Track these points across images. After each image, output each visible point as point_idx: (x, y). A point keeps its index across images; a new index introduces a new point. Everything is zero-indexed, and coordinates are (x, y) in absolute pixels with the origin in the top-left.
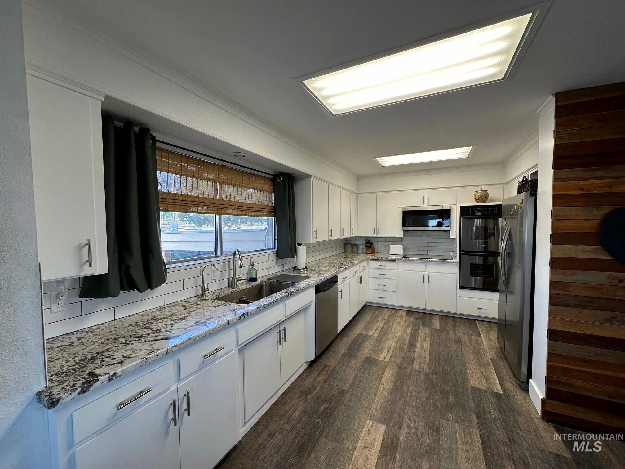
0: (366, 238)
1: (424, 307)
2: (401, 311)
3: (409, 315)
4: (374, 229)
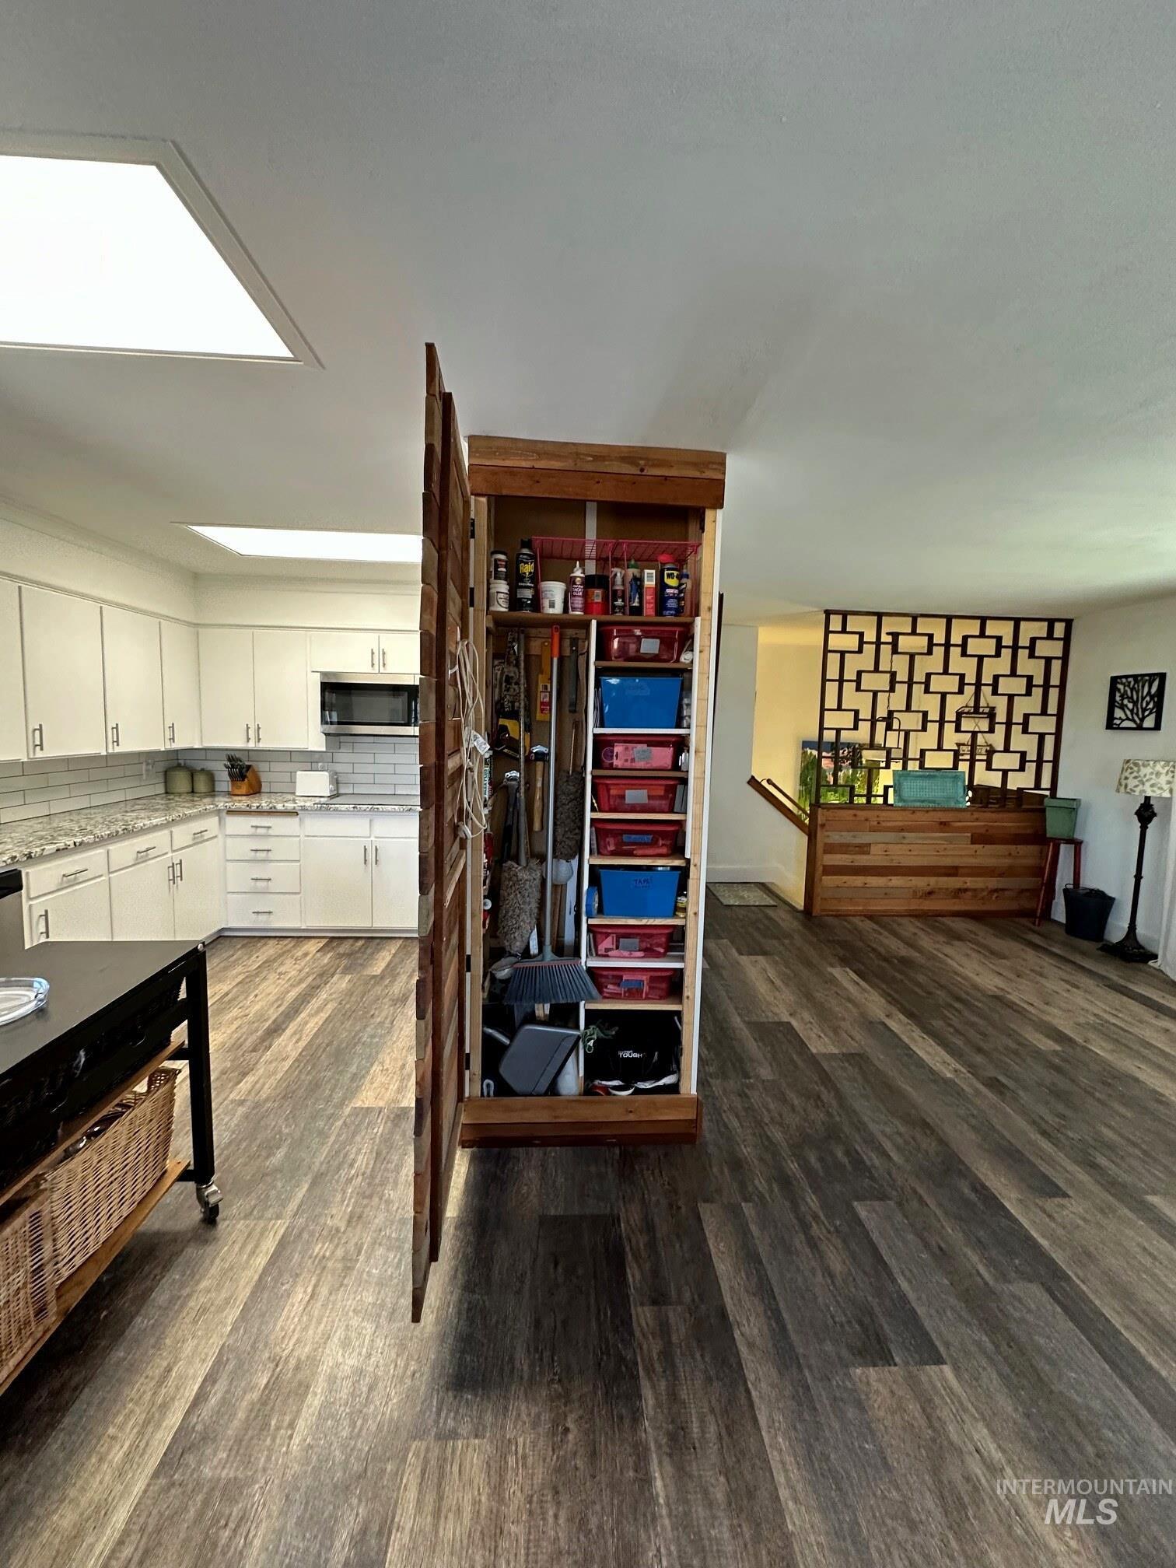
0: (229, 753)
1: (366, 924)
2: (313, 941)
3: (327, 949)
4: (248, 728)
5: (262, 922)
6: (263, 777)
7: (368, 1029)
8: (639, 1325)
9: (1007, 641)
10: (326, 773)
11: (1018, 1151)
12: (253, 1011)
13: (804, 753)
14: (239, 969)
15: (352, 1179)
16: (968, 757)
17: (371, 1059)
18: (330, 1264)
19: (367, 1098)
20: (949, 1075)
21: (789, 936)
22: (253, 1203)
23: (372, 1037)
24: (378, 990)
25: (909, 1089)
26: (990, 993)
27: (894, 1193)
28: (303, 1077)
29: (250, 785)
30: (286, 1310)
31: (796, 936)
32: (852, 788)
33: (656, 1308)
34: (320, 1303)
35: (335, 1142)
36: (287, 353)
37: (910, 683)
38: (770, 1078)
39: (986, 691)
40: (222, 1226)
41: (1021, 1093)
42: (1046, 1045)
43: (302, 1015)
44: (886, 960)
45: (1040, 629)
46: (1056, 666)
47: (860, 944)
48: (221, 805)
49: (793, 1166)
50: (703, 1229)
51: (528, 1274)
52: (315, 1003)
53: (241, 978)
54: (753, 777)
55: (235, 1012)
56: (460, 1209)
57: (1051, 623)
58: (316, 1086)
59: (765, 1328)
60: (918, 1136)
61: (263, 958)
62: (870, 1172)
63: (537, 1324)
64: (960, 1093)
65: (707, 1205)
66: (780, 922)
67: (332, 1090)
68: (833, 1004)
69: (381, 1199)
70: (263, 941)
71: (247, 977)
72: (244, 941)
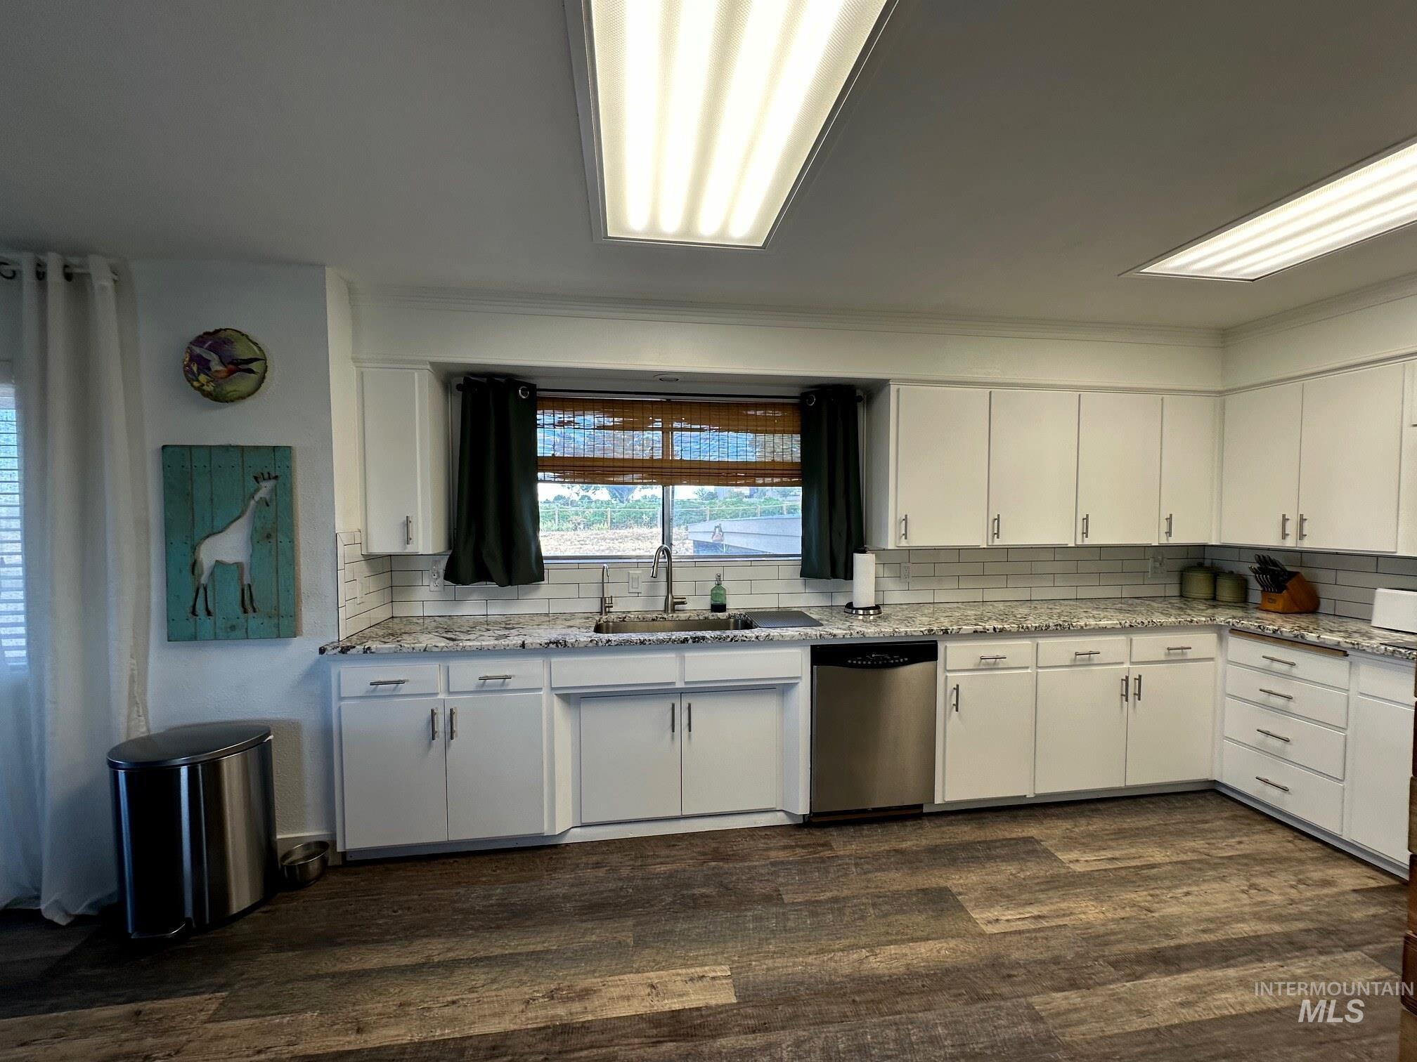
0: (1260, 553)
2: (1360, 869)
4: (1285, 520)
5: (1271, 796)
6: (1325, 592)
14: (1199, 844)
29: (1297, 600)
48: (1220, 620)
53: (1190, 857)
55: (1141, 896)
61: (1246, 848)
70: (1271, 826)
71: (1199, 861)
72: (1241, 812)
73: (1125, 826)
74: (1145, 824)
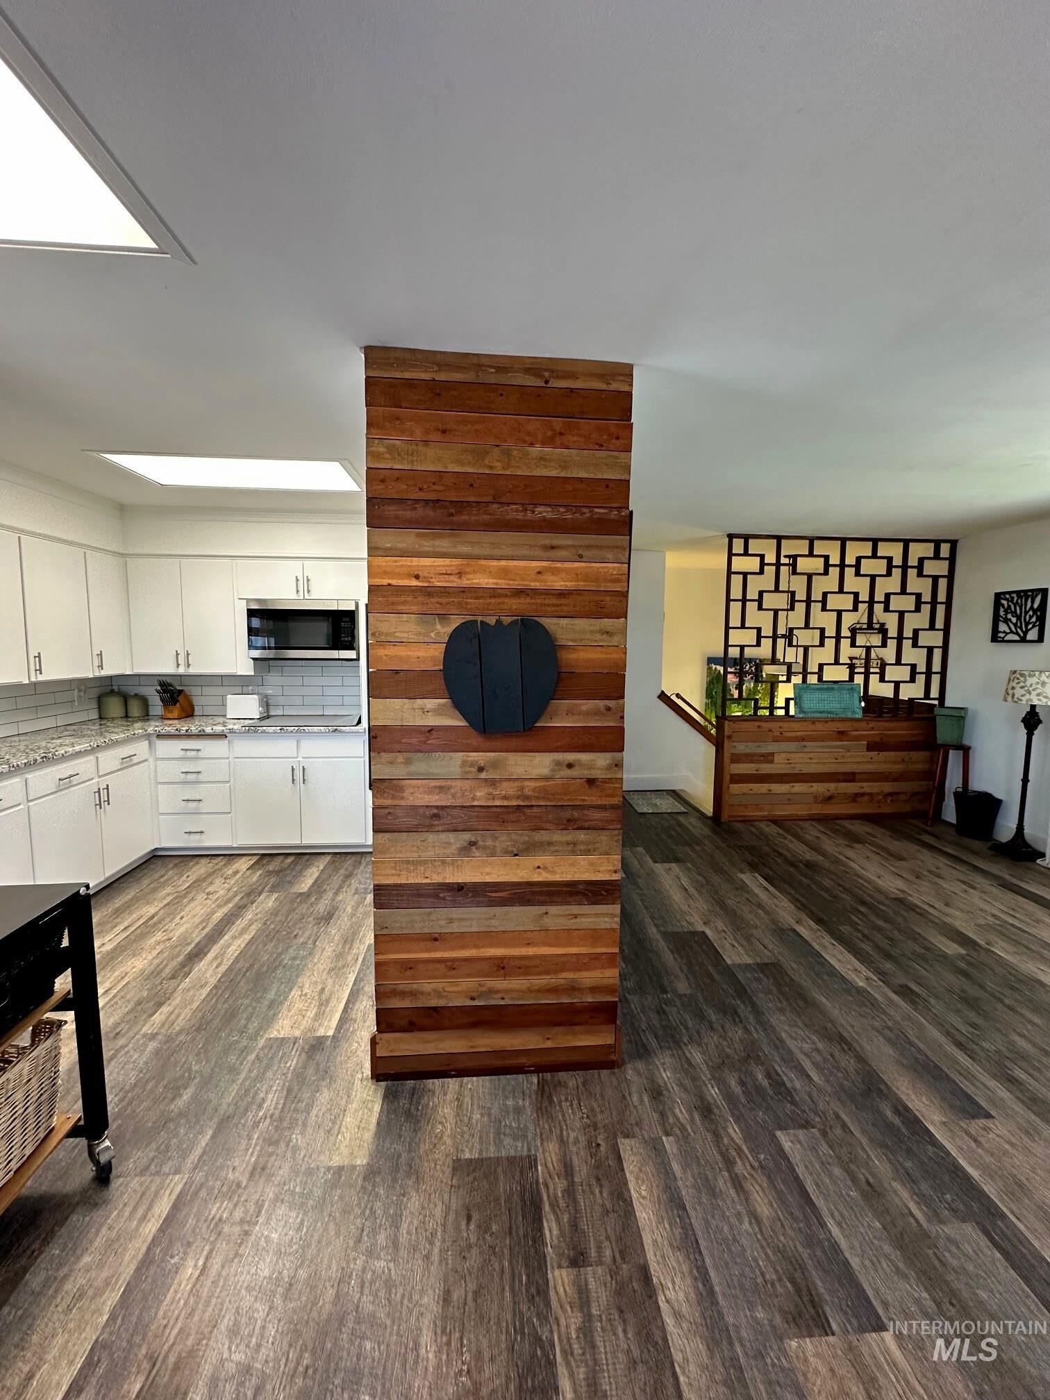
0: (160, 678)
1: (297, 842)
2: (244, 859)
3: (257, 867)
4: (177, 654)
5: (194, 841)
6: (196, 701)
7: (291, 951)
8: (557, 1293)
9: (897, 561)
10: (256, 696)
11: (937, 1067)
12: (178, 933)
13: (710, 668)
14: (169, 889)
15: (259, 1122)
16: (862, 670)
17: (291, 983)
18: (226, 1229)
19: (283, 1027)
20: (861, 984)
21: (699, 842)
22: (151, 1155)
23: (294, 958)
24: (303, 908)
25: (824, 1000)
26: (893, 896)
27: (817, 1119)
28: (219, 1006)
29: (183, 709)
30: (172, 1290)
31: (706, 842)
32: (756, 701)
33: (575, 1271)
34: (210, 1281)
35: (245, 1079)
36: (151, 245)
37: (808, 601)
38: (688, 992)
39: (878, 608)
40: (116, 1184)
41: (932, 1001)
42: (952, 949)
43: (226, 937)
44: (792, 864)
45: (927, 550)
46: (943, 584)
47: (766, 849)
48: (150, 730)
49: (714, 1092)
50: (623, 1170)
51: (439, 1234)
52: (240, 924)
53: (169, 899)
54: (663, 692)
55: (159, 936)
56: (370, 1155)
57: (937, 544)
58: (231, 1016)
59: (691, 1290)
60: (837, 1053)
61: (193, 878)
62: (792, 1096)
63: (446, 1298)
64: (874, 1004)
65: (627, 1141)
66: (690, 828)
67: (248, 1019)
68: (745, 912)
69: (287, 1146)
70: (196, 860)
71: (175, 898)
72: (177, 861)
73: (117, 905)
74: (129, 897)
